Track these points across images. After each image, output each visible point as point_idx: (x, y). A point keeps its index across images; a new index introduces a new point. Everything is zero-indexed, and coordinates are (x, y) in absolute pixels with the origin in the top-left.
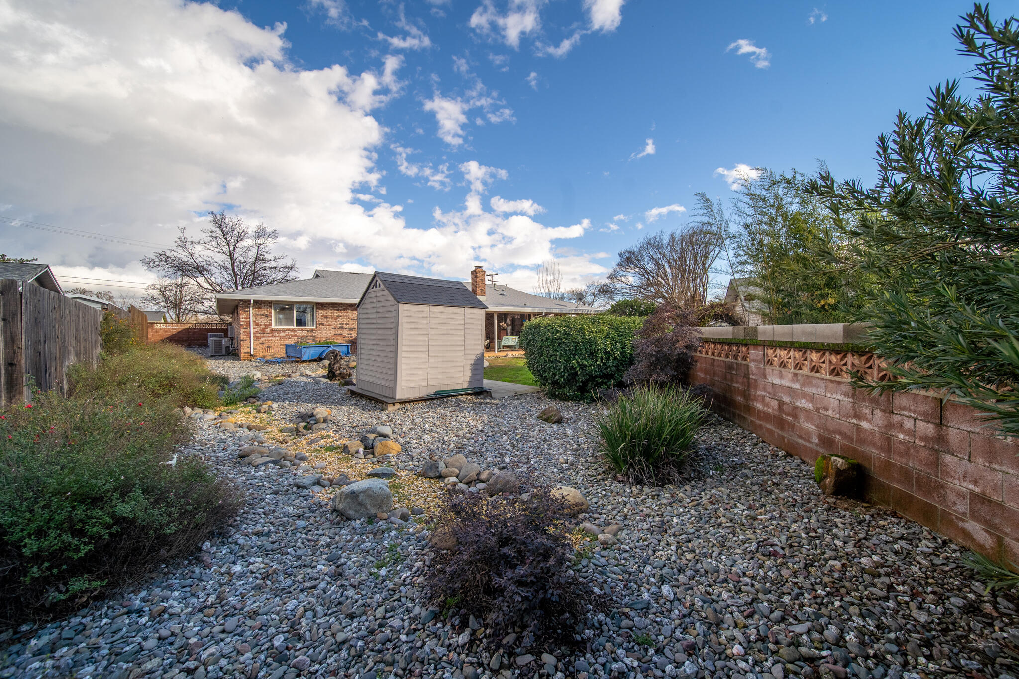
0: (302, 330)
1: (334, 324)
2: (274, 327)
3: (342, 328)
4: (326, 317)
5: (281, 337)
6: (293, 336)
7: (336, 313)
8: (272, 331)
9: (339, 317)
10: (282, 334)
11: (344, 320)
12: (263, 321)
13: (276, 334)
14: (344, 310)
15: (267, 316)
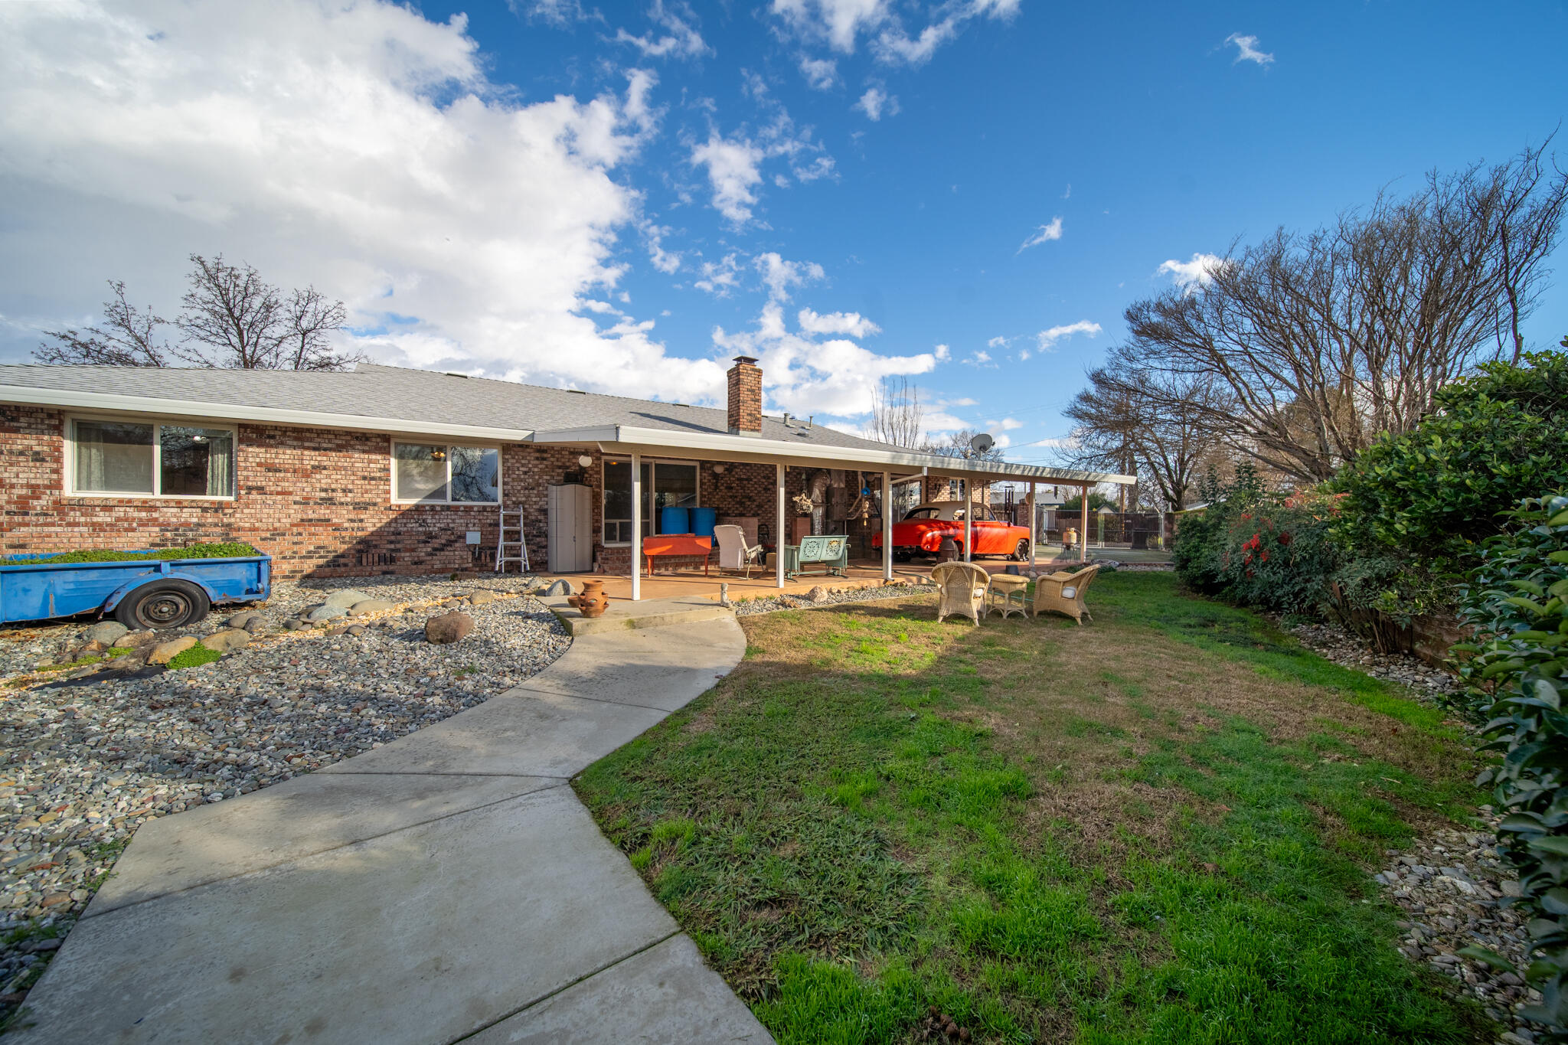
0: (179, 505)
1: (302, 488)
2: (69, 490)
3: (330, 501)
4: (271, 468)
5: (98, 528)
6: (143, 523)
7: (311, 458)
8: (61, 506)
9: (318, 468)
10: (102, 517)
11: (338, 480)
12: (21, 474)
13: (75, 516)
14: (339, 448)
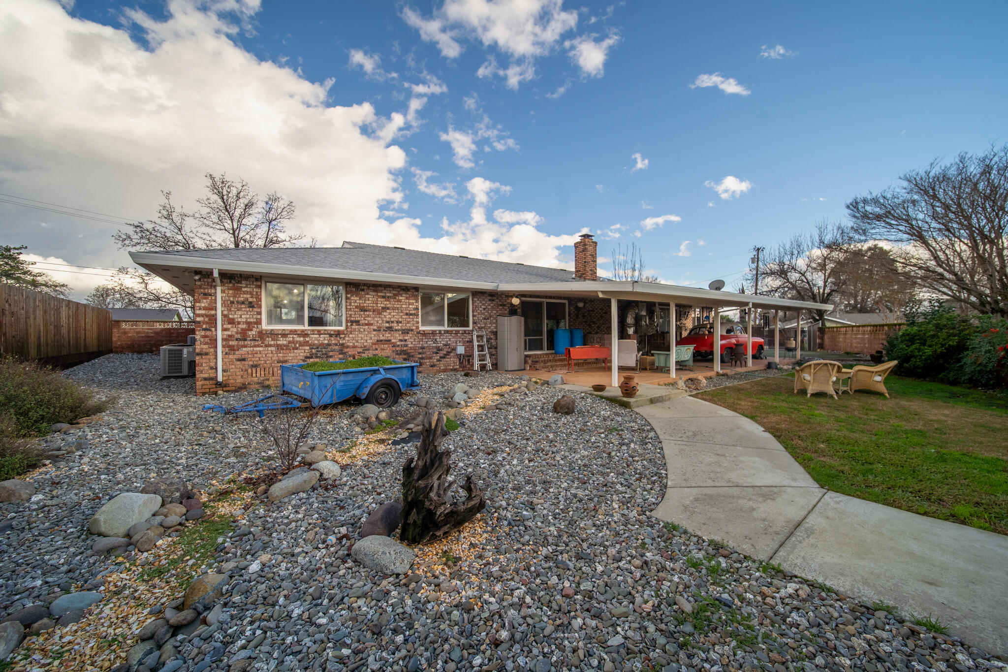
0: (319, 333)
1: (377, 321)
2: (265, 326)
3: (390, 329)
4: (363, 309)
6: (301, 344)
7: (381, 303)
8: (262, 335)
9: (385, 309)
10: (282, 341)
11: (394, 316)
12: (243, 316)
13: (269, 341)
14: (395, 296)
15: (251, 305)
